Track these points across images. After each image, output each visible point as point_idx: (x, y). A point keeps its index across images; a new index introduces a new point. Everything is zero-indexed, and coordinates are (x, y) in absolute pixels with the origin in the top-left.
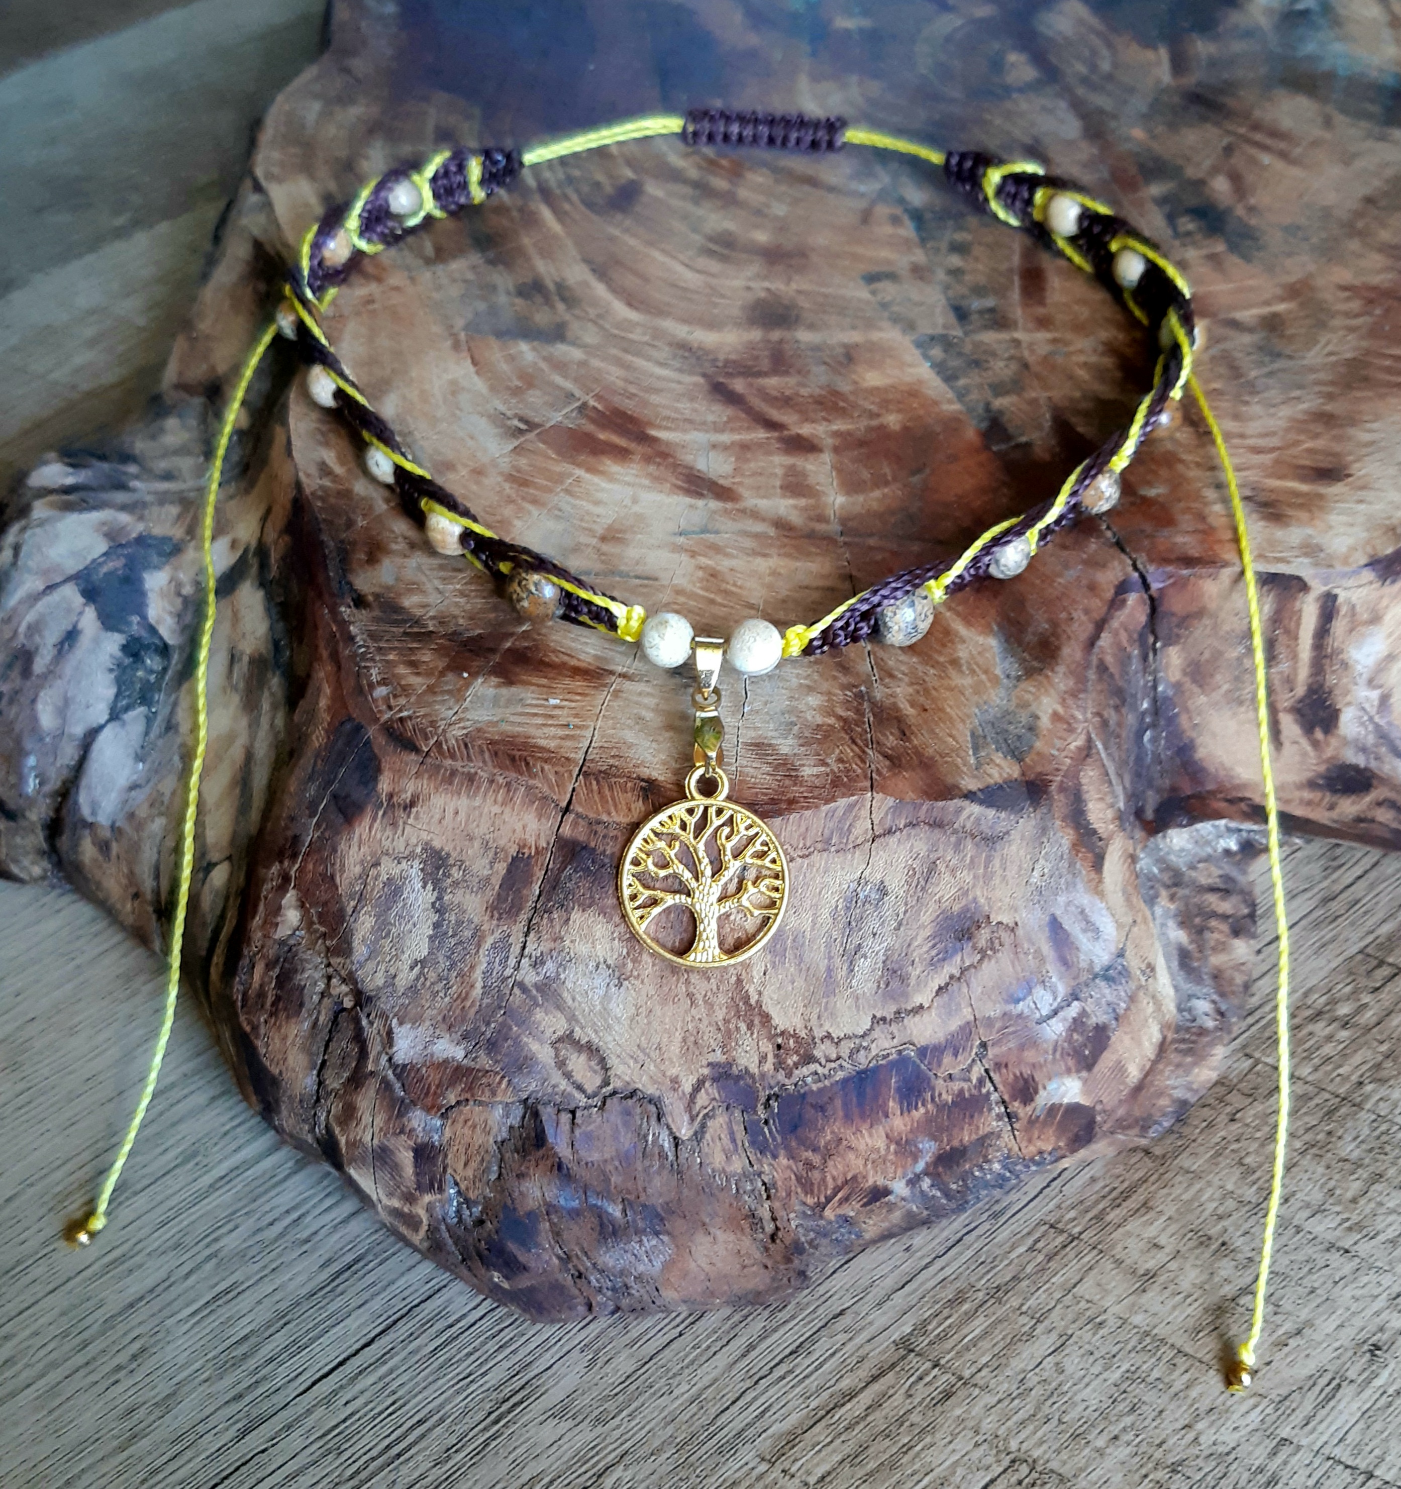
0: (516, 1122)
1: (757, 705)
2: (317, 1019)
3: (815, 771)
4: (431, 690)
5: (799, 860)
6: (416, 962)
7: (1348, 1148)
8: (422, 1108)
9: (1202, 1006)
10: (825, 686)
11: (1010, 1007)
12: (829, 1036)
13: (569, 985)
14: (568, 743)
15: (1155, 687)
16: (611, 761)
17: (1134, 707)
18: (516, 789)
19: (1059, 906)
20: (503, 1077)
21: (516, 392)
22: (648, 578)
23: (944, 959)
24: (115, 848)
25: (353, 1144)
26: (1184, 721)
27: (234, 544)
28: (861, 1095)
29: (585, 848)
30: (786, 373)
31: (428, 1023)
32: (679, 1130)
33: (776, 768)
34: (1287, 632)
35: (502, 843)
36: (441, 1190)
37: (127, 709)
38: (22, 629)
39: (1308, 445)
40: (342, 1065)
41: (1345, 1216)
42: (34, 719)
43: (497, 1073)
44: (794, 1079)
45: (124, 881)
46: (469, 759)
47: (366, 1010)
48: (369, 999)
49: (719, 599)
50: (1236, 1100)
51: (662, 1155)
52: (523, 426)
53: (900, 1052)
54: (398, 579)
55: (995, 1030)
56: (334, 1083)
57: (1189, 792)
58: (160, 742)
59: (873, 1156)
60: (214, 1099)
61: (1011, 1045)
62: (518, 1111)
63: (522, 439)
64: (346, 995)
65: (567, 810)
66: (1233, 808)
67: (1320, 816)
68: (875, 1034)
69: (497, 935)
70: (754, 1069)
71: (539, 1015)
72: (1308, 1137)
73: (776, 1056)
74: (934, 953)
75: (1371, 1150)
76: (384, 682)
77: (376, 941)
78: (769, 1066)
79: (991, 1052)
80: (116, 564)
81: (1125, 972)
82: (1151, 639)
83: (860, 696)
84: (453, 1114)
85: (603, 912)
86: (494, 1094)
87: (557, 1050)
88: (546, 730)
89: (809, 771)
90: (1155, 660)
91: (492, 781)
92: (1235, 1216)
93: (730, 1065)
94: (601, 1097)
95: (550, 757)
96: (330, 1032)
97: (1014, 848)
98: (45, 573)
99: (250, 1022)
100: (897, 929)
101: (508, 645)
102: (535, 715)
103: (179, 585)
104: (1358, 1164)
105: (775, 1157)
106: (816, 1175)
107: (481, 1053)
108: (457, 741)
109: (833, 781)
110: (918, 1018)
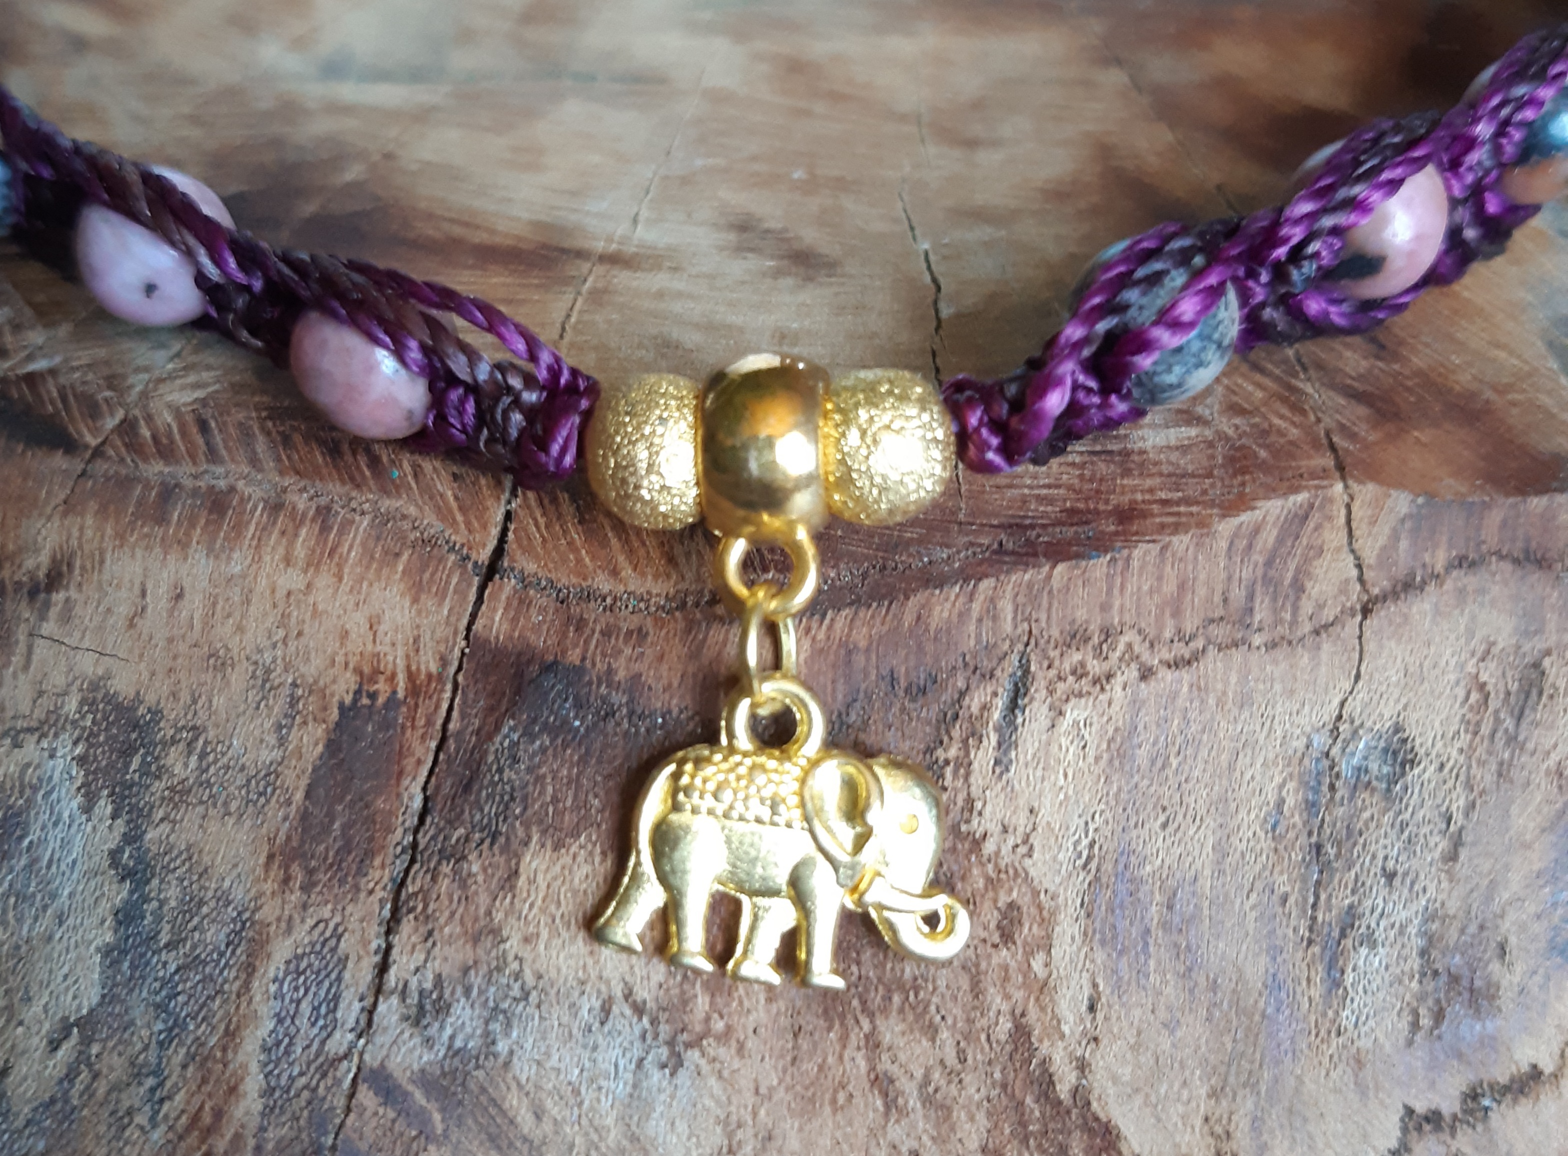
1: (973, 303)
6: (66, 1029)
13: (523, 1070)
18: (347, 524)
29: (549, 668)
35: (310, 670)
46: (213, 455)
65: (492, 569)
69: (302, 934)
91: (275, 507)
100: (1452, 856)
108: (177, 413)
109: (1230, 460)
110: (1524, 1107)
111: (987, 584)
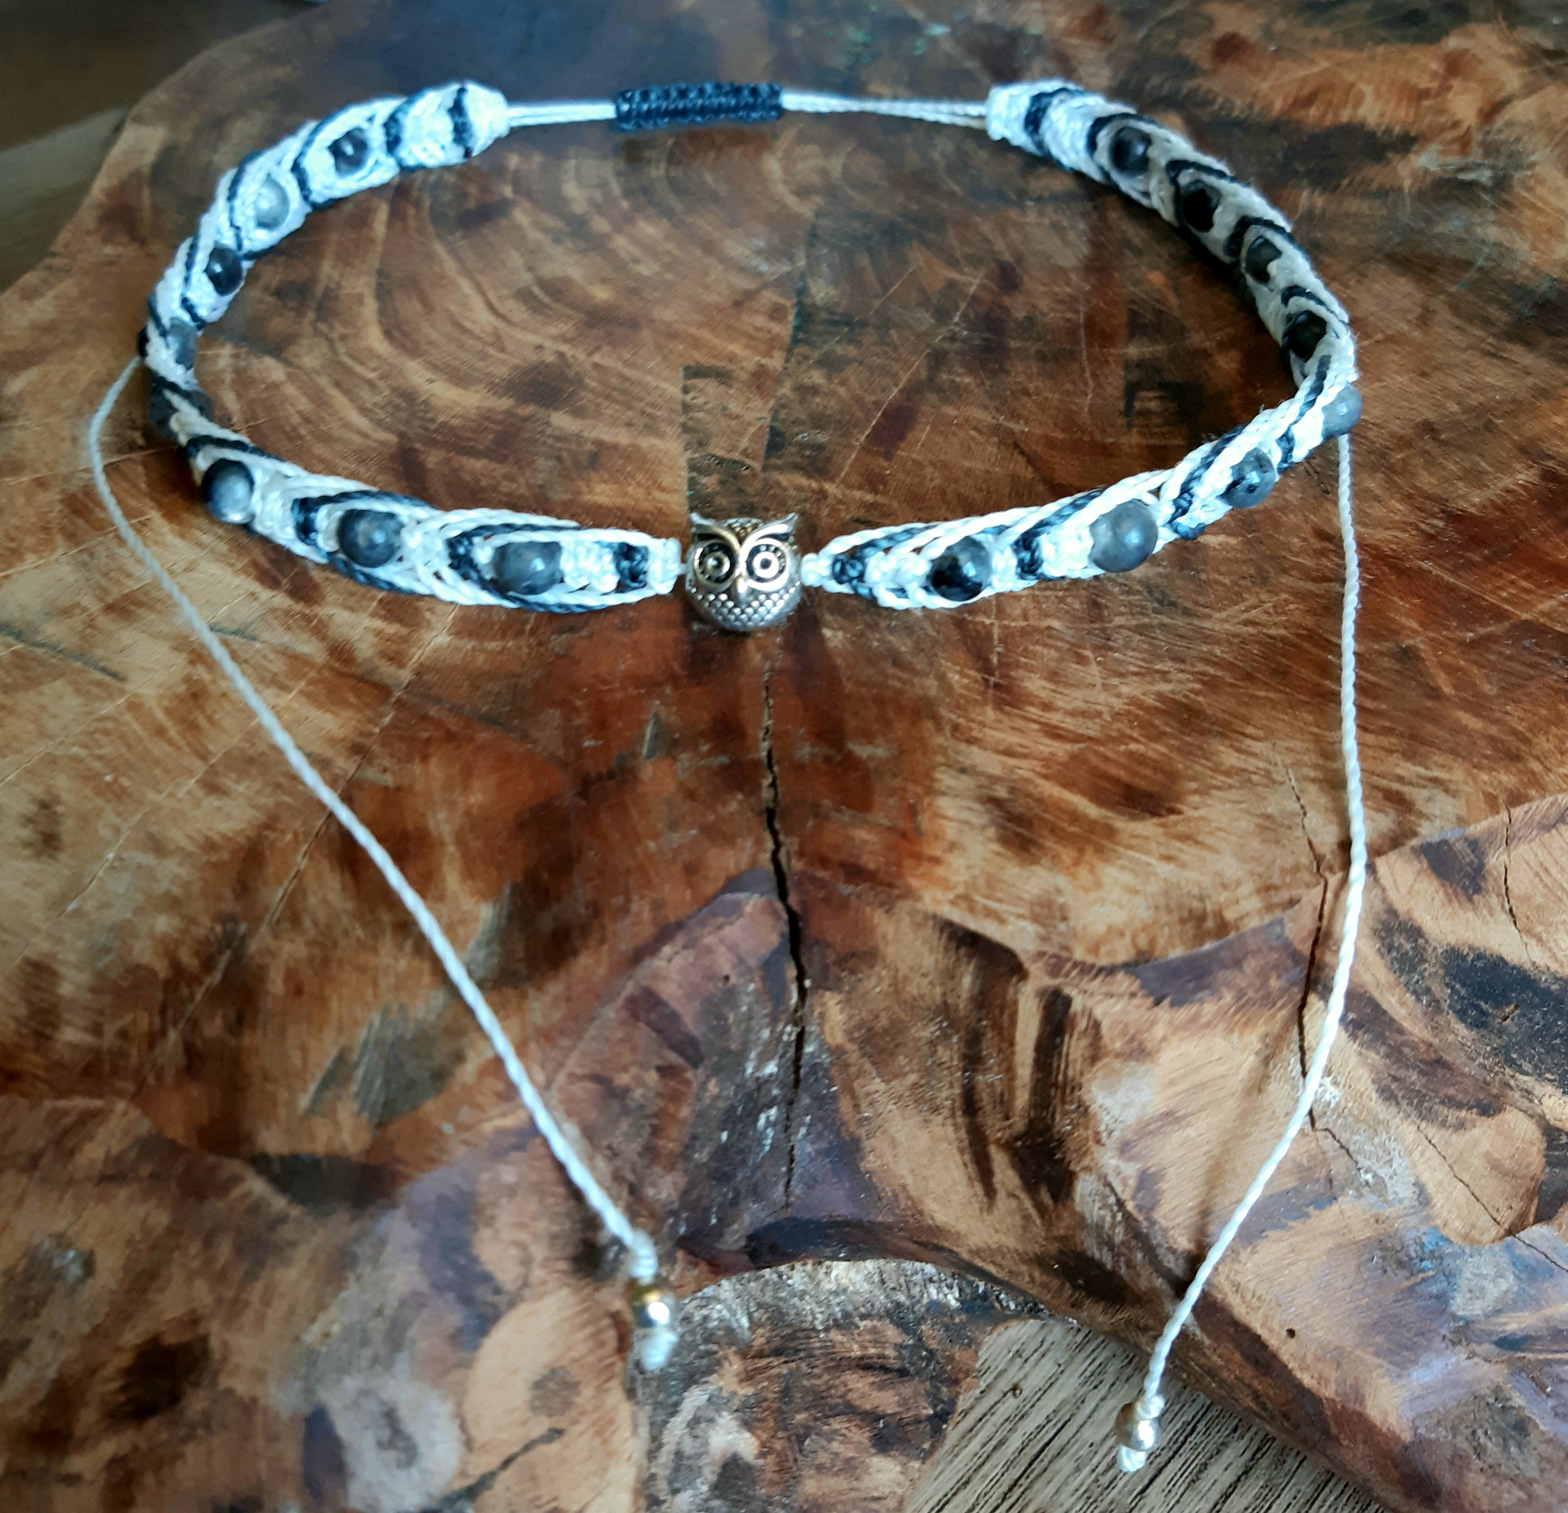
3: (79, 1037)
10: (196, 905)
15: (797, 1045)
19: (341, 1393)
22: (114, 675)
23: (132, 1417)
33: (32, 1013)
34: (998, 1027)
39: (1137, 746)
63: (126, 457)
74: (122, 1399)
82: (792, 972)
83: (228, 937)
89: (70, 1034)
90: (802, 1004)
97: (294, 1272)
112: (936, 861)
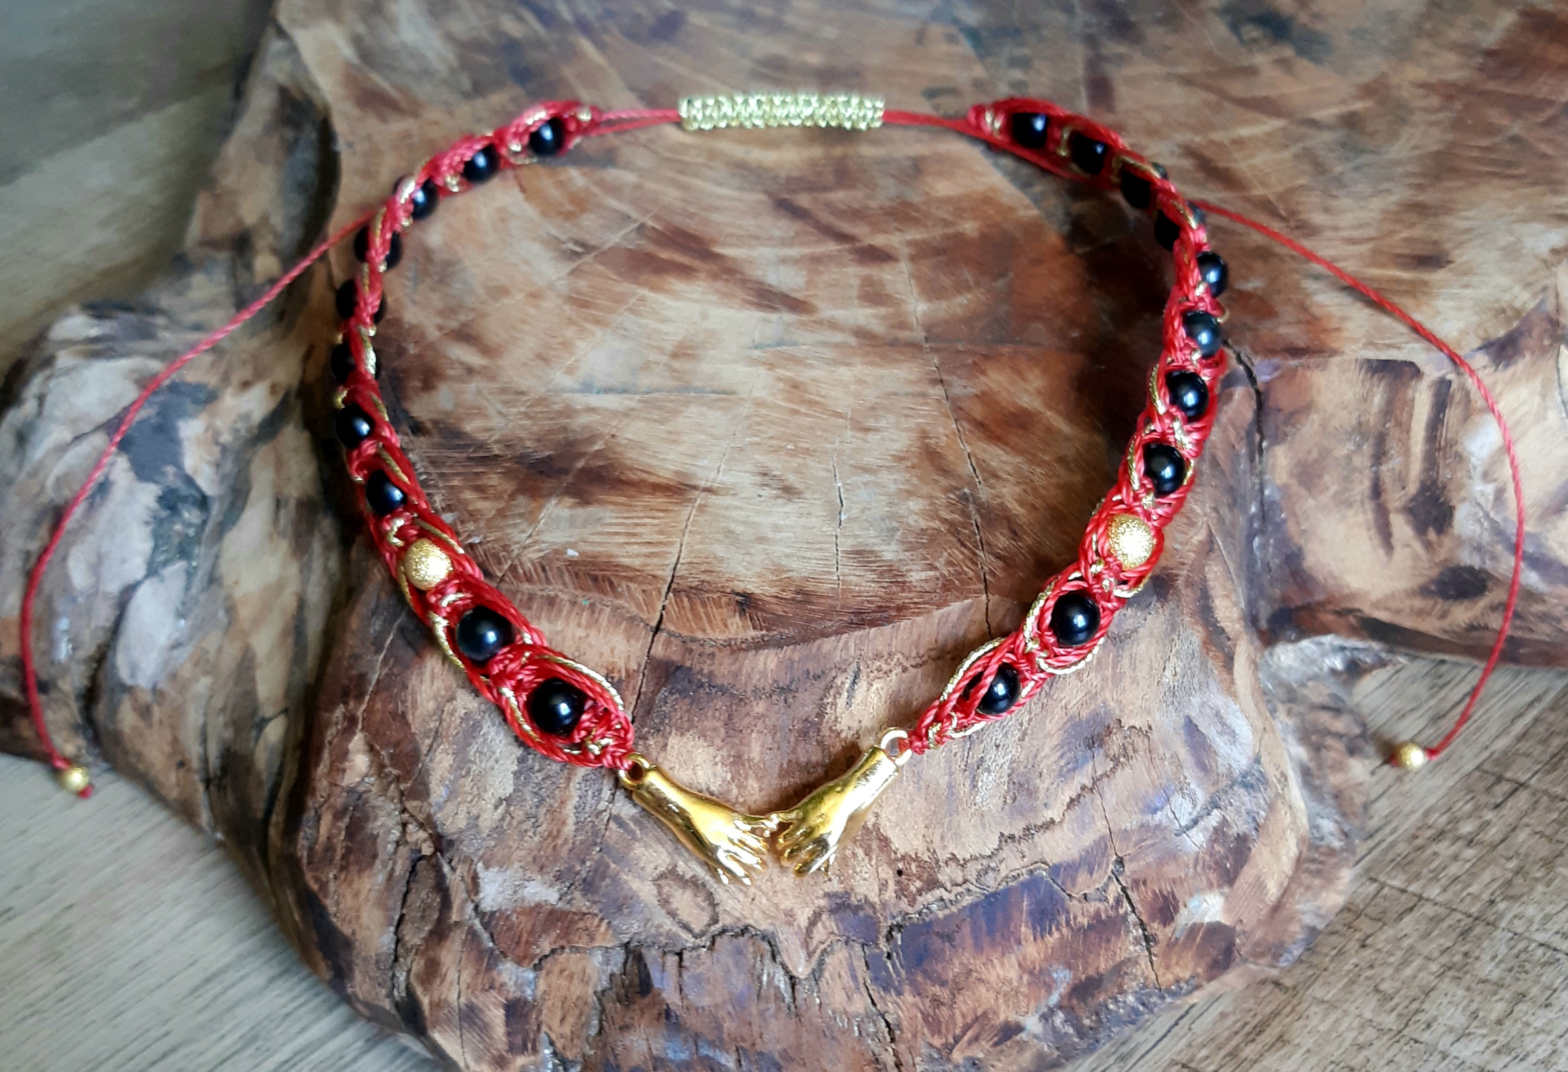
0: (617, 970)
1: (855, 512)
2: (393, 870)
3: (924, 575)
4: (501, 514)
5: (913, 670)
6: (501, 800)
7: (1487, 969)
8: (513, 960)
9: (1328, 826)
10: (925, 490)
11: (1149, 817)
12: (954, 858)
14: (655, 560)
15: (1262, 491)
16: (703, 577)
17: (1245, 510)
18: (601, 611)
19: (1194, 707)
20: (602, 919)
21: (569, 216)
22: (725, 393)
23: (1074, 769)
24: (157, 713)
25: (437, 1005)
26: (1291, 527)
27: (273, 389)
28: (991, 921)
29: (679, 668)
30: (853, 187)
31: (517, 865)
32: (795, 968)
33: (881, 575)
34: (1399, 424)
36: (535, 1050)
37: (165, 563)
38: (50, 482)
39: (1405, 234)
40: (423, 917)
41: (1491, 1039)
42: (66, 577)
43: (596, 915)
44: (919, 907)
45: (167, 749)
46: (548, 581)
47: (448, 855)
48: (451, 843)
49: (803, 409)
50: (1365, 925)
51: (779, 997)
52: (578, 249)
53: (1031, 872)
54: (457, 405)
55: (1131, 844)
56: (414, 937)
57: (1299, 603)
58: (202, 597)
59: (1006, 988)
60: (272, 980)
61: (1150, 859)
62: (619, 956)
63: (579, 262)
64: (425, 841)
65: (657, 629)
66: (1342, 621)
67: (1430, 626)
68: (1002, 854)
70: (874, 898)
71: (638, 850)
72: (1444, 959)
73: (898, 883)
74: (1062, 763)
75: (1510, 970)
76: (449, 508)
77: (453, 782)
78: (890, 894)
79: (1129, 868)
80: (146, 413)
81: (1263, 779)
82: (1257, 437)
83: (964, 498)
84: (547, 964)
85: (703, 735)
86: (592, 939)
87: (659, 887)
88: (629, 548)
89: (917, 576)
90: (1261, 462)
91: (574, 603)
92: (1377, 1044)
93: (847, 894)
94: (709, 935)
95: (634, 575)
96: (408, 883)
97: (1143, 646)
98: (73, 422)
99: (317, 880)
100: (1022, 739)
101: (580, 464)
102: (616, 533)
103: (216, 434)
104: (1500, 985)
105: (899, 993)
106: (944, 1011)
107: (577, 894)
108: (533, 564)
109: (944, 585)
110: (1048, 834)
111: (845, 636)
112: (1338, 330)
